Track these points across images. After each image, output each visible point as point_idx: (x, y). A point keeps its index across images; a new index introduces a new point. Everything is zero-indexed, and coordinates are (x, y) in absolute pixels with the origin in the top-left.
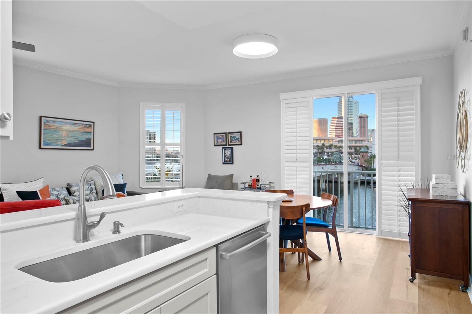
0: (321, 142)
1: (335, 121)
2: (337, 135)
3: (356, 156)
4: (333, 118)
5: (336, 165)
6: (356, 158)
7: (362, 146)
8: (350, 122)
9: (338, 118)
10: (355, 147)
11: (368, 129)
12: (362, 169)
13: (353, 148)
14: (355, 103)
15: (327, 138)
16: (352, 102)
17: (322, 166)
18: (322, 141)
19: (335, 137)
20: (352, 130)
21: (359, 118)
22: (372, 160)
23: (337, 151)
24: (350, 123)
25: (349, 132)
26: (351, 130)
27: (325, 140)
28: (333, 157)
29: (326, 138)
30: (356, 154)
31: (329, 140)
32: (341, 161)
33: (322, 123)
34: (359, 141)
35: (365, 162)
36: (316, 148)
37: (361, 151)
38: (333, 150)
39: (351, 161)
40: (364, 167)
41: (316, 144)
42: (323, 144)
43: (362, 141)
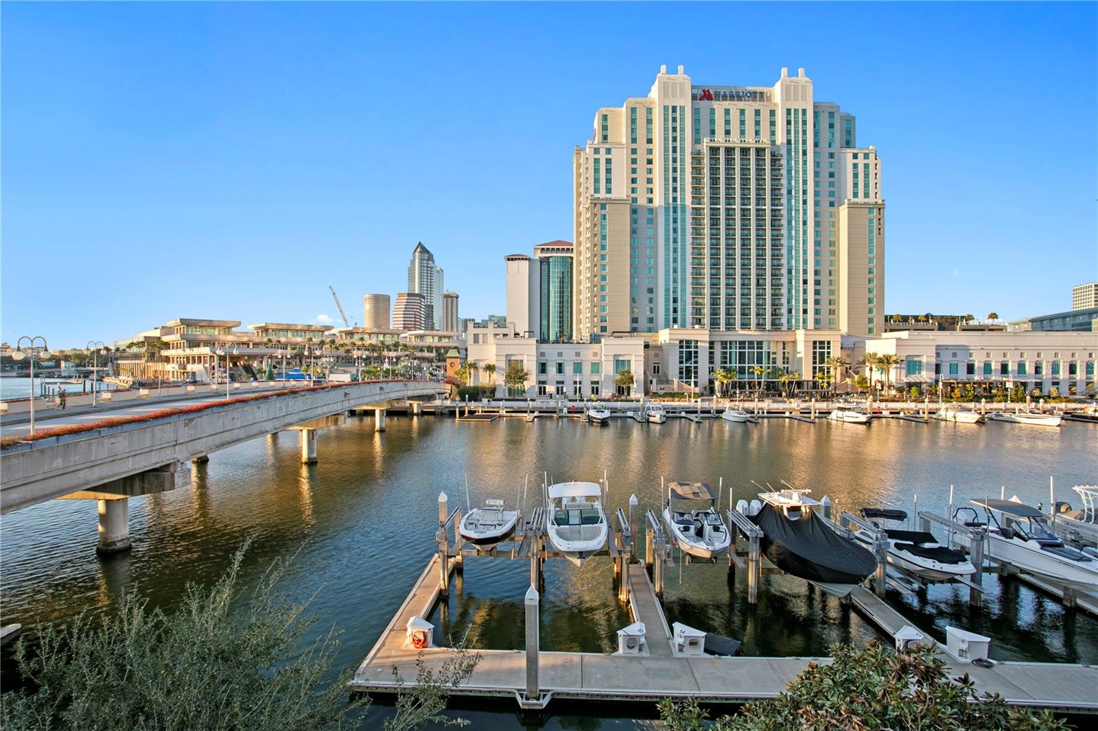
0: (378, 338)
1: (404, 300)
2: (407, 326)
3: (439, 364)
4: (400, 295)
5: (406, 383)
6: (440, 367)
7: (450, 348)
8: (429, 303)
9: (409, 295)
10: (438, 349)
11: (457, 318)
12: (451, 387)
13: (434, 350)
14: (438, 272)
15: (389, 331)
16: (432, 269)
17: (379, 385)
18: (379, 335)
19: (402, 329)
20: (432, 319)
21: (444, 297)
22: (468, 372)
23: (407, 356)
24: (429, 306)
25: (428, 322)
26: (430, 318)
27: (385, 334)
28: (399, 366)
29: (387, 331)
30: (439, 360)
31: (392, 334)
32: (413, 374)
33: (380, 303)
34: (445, 337)
35: (456, 376)
36: (368, 350)
37: (448, 355)
38: (399, 353)
39: (431, 374)
40: (454, 384)
41: (368, 342)
42: (382, 343)
43: (449, 337)
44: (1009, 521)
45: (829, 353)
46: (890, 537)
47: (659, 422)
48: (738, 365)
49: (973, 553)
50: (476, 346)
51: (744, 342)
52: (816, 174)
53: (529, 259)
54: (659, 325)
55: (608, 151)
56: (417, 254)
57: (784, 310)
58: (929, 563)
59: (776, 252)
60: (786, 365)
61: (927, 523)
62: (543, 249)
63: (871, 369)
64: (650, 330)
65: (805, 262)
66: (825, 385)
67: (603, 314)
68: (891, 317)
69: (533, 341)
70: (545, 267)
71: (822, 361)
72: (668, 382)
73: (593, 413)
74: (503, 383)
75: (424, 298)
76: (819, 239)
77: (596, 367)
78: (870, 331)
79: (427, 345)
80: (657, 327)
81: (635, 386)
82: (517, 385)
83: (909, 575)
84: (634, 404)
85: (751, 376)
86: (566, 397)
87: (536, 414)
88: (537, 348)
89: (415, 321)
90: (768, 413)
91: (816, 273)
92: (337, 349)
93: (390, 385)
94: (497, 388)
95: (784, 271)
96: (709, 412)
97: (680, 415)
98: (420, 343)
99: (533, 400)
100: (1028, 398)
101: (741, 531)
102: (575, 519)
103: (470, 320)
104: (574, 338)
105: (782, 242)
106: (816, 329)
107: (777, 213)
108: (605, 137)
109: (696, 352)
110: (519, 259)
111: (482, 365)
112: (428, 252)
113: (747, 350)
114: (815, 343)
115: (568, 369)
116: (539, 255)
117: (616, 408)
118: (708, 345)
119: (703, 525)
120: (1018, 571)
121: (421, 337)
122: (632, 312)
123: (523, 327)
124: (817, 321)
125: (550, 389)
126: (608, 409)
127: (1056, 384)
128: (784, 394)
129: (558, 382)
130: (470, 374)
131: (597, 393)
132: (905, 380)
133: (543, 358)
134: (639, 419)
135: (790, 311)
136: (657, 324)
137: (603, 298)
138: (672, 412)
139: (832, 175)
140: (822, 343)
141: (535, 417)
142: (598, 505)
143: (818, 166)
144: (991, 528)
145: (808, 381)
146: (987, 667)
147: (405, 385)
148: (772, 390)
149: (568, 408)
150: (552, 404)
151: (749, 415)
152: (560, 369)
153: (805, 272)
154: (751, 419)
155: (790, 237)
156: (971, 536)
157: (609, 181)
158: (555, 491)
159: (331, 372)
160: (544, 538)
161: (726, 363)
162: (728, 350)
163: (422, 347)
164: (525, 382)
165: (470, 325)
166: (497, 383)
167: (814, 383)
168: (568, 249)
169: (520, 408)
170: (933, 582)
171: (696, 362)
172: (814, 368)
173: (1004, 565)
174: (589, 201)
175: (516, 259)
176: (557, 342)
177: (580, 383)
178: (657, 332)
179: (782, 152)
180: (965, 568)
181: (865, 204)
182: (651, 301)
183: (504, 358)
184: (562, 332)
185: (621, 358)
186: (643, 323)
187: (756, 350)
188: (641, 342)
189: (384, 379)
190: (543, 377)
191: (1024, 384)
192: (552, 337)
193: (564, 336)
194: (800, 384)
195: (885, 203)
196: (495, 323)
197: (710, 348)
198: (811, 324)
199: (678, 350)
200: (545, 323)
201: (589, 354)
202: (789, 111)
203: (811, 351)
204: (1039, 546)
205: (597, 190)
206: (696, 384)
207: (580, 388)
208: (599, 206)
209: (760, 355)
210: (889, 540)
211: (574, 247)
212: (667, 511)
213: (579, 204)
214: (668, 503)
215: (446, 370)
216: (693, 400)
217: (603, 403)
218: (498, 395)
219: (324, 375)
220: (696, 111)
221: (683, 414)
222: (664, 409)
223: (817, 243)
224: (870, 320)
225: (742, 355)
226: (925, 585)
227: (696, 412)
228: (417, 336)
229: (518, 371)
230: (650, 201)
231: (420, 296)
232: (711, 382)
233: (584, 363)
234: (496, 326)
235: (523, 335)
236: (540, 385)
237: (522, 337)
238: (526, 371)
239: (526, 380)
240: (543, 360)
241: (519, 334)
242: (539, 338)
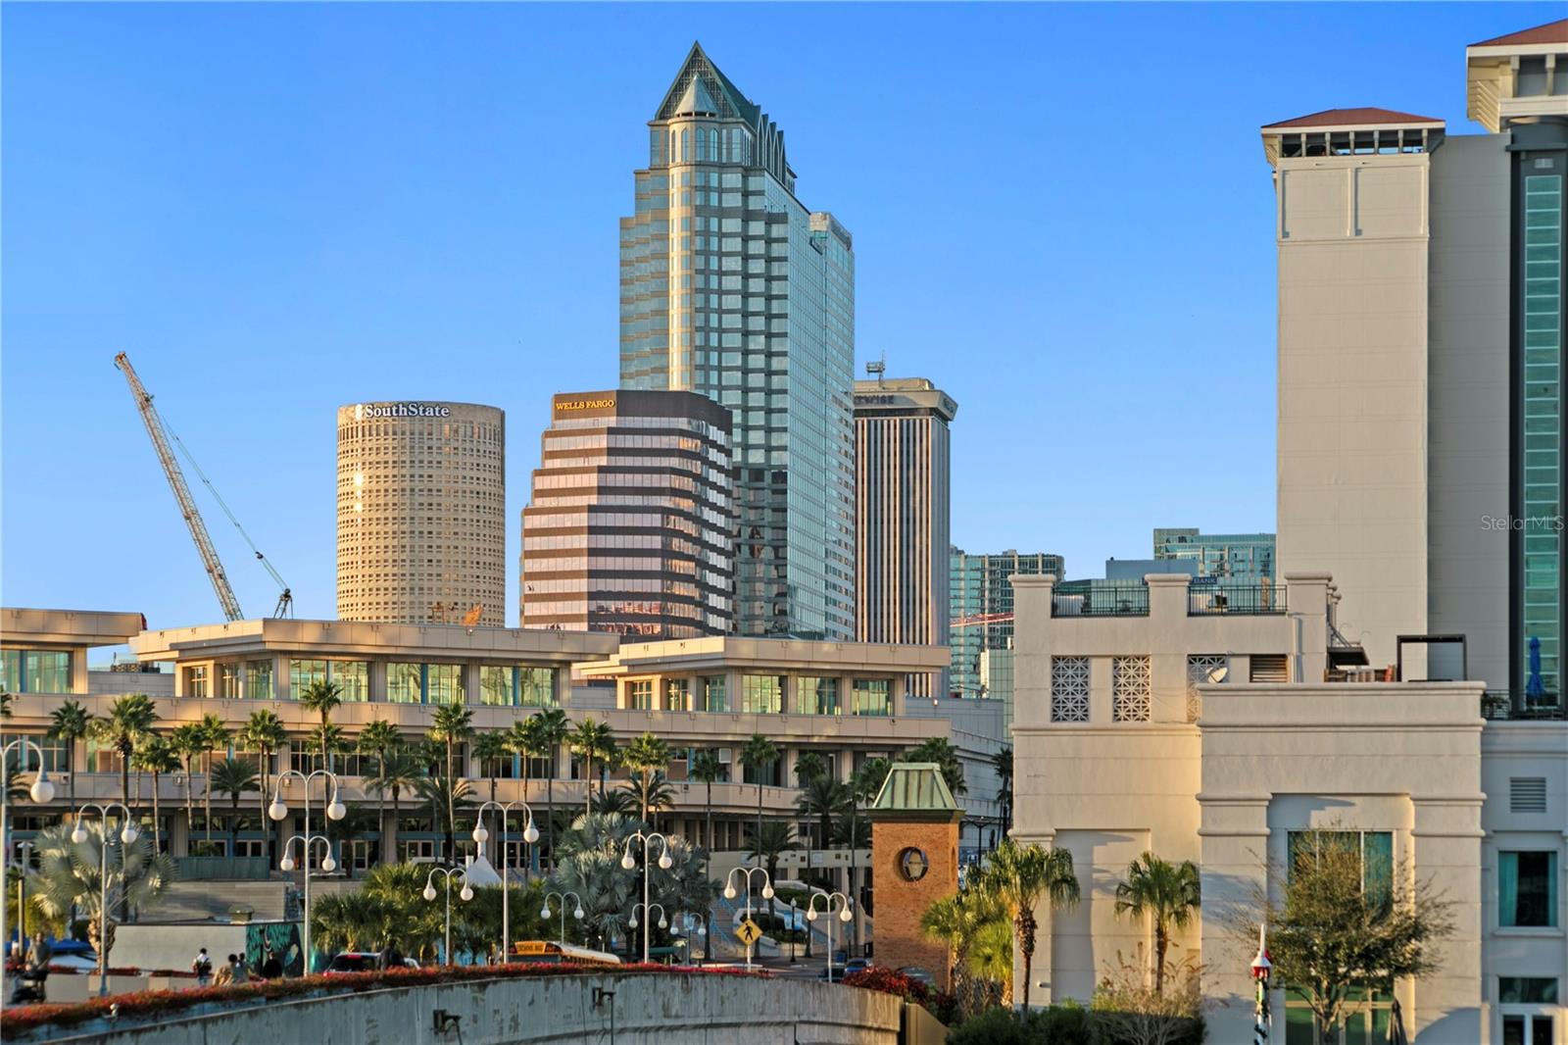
0: (423, 685)
2: (612, 606)
3: (824, 859)
4: (567, 404)
5: (609, 985)
6: (826, 880)
7: (894, 750)
8: (757, 457)
9: (626, 402)
10: (815, 757)
11: (945, 550)
12: (904, 1015)
13: (792, 762)
14: (816, 245)
15: (503, 645)
16: (777, 231)
17: (427, 1001)
18: (433, 670)
19: (584, 627)
20: (780, 561)
21: (858, 413)
22: (1015, 912)
23: (610, 803)
24: (757, 473)
25: (750, 580)
26: (767, 553)
27: (469, 665)
29: (481, 643)
30: (825, 837)
31: (514, 664)
32: (653, 924)
34: (861, 680)
35: (932, 938)
36: (363, 766)
37: (883, 801)
38: (565, 788)
39: (771, 925)
40: (919, 992)
41: (358, 714)
42: (454, 718)
43: (890, 680)
50: (1067, 739)
53: (1436, 142)
56: (676, 127)
62: (1531, 65)
69: (1463, 703)
74: (1255, 992)
75: (722, 417)
79: (741, 730)
82: (1346, 1007)
88: (1487, 753)
89: (668, 575)
92: (163, 759)
93: (500, 994)
94: (1208, 1016)
98: (698, 724)
103: (1029, 564)
110: (1364, 141)
111: (1112, 862)
112: (750, 113)
121: (708, 676)
130: (1028, 924)
133: (1529, 820)
147: (600, 998)
159: (124, 914)
163: (714, 748)
164: (1407, 989)
165: (1031, 597)
166: (1209, 989)
175: (1340, 142)
183: (1257, 822)
189: (464, 960)
190: (1530, 953)
196: (1195, 585)
215: (867, 901)
219: (80, 930)
228: (676, 676)
229: (1354, 907)
231: (696, 406)
234: (1203, 600)
235: (1387, 661)
236: (1515, 1009)
237: (1381, 675)
238: (1410, 907)
239: (1412, 968)
240: (1530, 834)
241: (1358, 658)
242: (1503, 686)
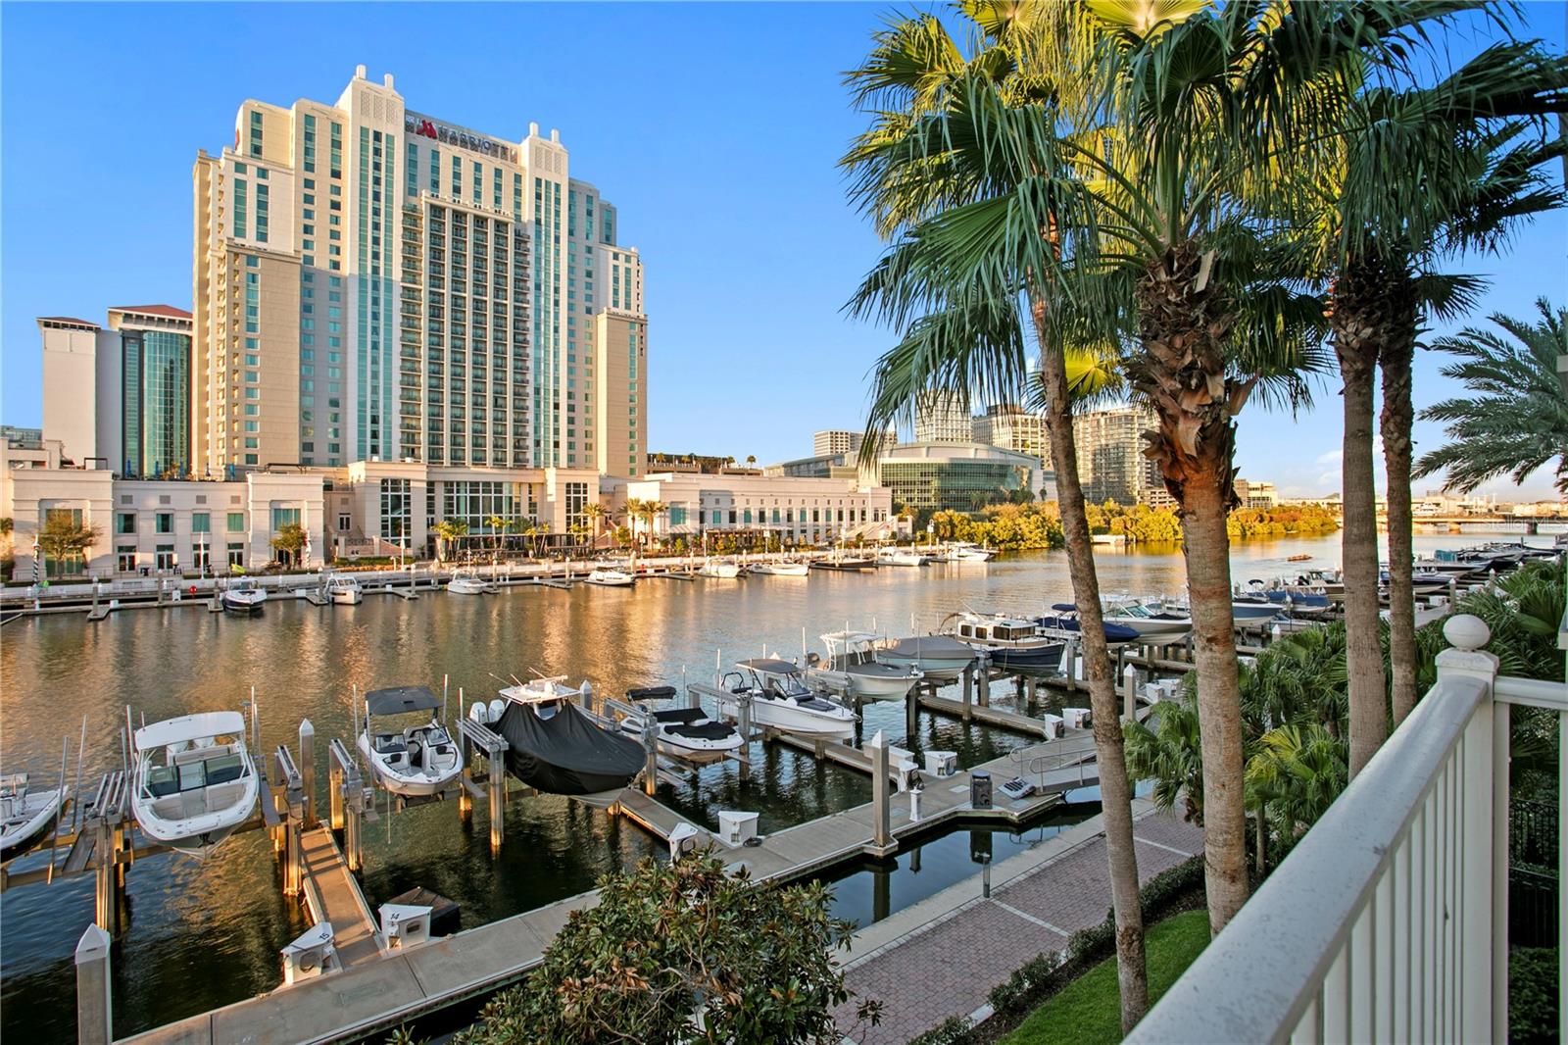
44: (771, 681)
45: (585, 499)
46: (659, 721)
47: (353, 602)
48: (469, 515)
49: (741, 722)
51: (477, 484)
52: (571, 269)
53: (97, 330)
54: (349, 456)
55: (263, 173)
57: (530, 442)
58: (700, 743)
59: (520, 364)
60: (533, 515)
61: (696, 697)
62: (128, 316)
63: (633, 519)
64: (333, 463)
65: (557, 380)
66: (582, 540)
67: (250, 434)
68: (655, 456)
69: (107, 475)
70: (132, 350)
71: (577, 509)
72: (363, 541)
73: (234, 596)
74: (33, 553)
76: (573, 352)
77: (236, 521)
78: (632, 471)
80: (345, 459)
81: (309, 548)
82: (66, 556)
83: (681, 761)
84: (308, 578)
85: (487, 530)
86: (177, 572)
87: (114, 604)
88: (114, 489)
90: (510, 579)
91: (570, 395)
94: (16, 560)
95: (530, 390)
96: (428, 583)
97: (383, 590)
99: (107, 581)
100: (782, 547)
101: (477, 746)
102: (192, 777)
104: (194, 471)
105: (528, 351)
106: (569, 467)
107: (521, 311)
108: (257, 150)
109: (407, 497)
110: (73, 327)
113: (481, 495)
114: (568, 485)
115: (182, 525)
116: (119, 324)
117: (275, 586)
118: (425, 485)
119: (421, 749)
120: (778, 733)
122: (304, 431)
123: (82, 448)
124: (571, 458)
125: (145, 557)
126: (261, 587)
127: (803, 531)
128: (531, 552)
129: (161, 548)
131: (240, 563)
132: (669, 531)
133: (129, 506)
134: (316, 600)
135: (537, 443)
136: (345, 454)
137: (251, 409)
138: (372, 587)
139: (589, 274)
140: (577, 485)
141: (112, 610)
142: (239, 748)
143: (573, 260)
144: (756, 692)
145: (561, 536)
146: (757, 845)
148: (516, 548)
149: (182, 591)
150: (148, 584)
151: (486, 584)
152: (165, 523)
153: (556, 393)
154: (488, 590)
155: (538, 346)
156: (738, 703)
157: (262, 221)
158: (147, 738)
160: (127, 825)
161: (452, 512)
162: (455, 495)
164: (88, 550)
166: (17, 553)
167: (569, 537)
168: (182, 323)
169: (74, 597)
170: (704, 765)
171: (408, 512)
172: (569, 518)
173: (768, 728)
174: (224, 248)
175: (65, 326)
176: (158, 477)
177: (207, 547)
178: (346, 466)
179: (529, 233)
180: (734, 741)
181: (626, 316)
182: (336, 418)
183: (35, 506)
184: (169, 462)
185: (284, 506)
186: (321, 451)
187: (493, 495)
188: (318, 481)
190: (128, 540)
191: (779, 533)
192: (148, 470)
193: (176, 467)
194: (551, 539)
195: (648, 318)
196: (11, 441)
197: (429, 491)
198: (563, 461)
199: (379, 493)
200: (132, 444)
201: (221, 499)
202: (538, 181)
203: (564, 495)
204: (795, 703)
205: (240, 232)
206: (408, 543)
207: (206, 556)
208: (242, 260)
209: (499, 500)
210: (658, 724)
211: (195, 320)
212: (364, 736)
213: (204, 249)
214: (365, 724)
216: (403, 568)
217: (251, 579)
218: (18, 575)
220: (411, 149)
221: (389, 588)
222: (359, 582)
223: (571, 358)
224: (632, 459)
225: (474, 501)
226: (696, 769)
227: (409, 584)
229: (69, 529)
230: (336, 265)
232: (431, 540)
233: (213, 515)
234: (14, 445)
235: (81, 464)
236: (122, 554)
237: (79, 468)
238: (89, 529)
239: (90, 544)
240: (128, 509)
241: (71, 463)
242: (119, 471)
